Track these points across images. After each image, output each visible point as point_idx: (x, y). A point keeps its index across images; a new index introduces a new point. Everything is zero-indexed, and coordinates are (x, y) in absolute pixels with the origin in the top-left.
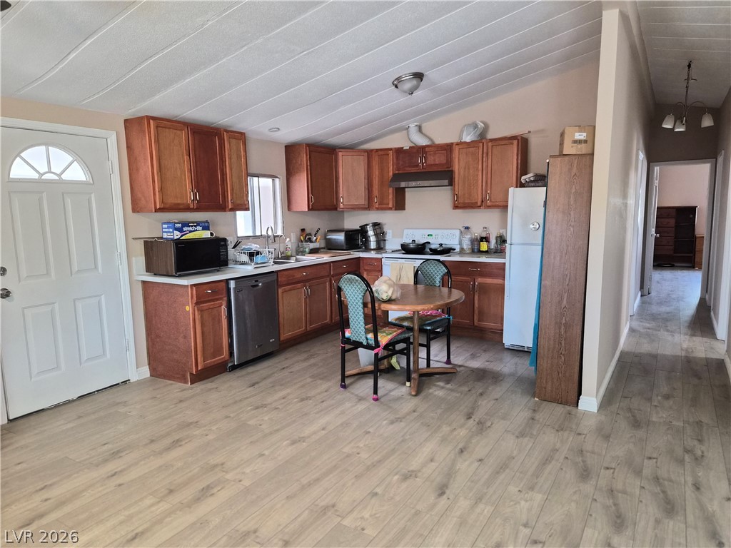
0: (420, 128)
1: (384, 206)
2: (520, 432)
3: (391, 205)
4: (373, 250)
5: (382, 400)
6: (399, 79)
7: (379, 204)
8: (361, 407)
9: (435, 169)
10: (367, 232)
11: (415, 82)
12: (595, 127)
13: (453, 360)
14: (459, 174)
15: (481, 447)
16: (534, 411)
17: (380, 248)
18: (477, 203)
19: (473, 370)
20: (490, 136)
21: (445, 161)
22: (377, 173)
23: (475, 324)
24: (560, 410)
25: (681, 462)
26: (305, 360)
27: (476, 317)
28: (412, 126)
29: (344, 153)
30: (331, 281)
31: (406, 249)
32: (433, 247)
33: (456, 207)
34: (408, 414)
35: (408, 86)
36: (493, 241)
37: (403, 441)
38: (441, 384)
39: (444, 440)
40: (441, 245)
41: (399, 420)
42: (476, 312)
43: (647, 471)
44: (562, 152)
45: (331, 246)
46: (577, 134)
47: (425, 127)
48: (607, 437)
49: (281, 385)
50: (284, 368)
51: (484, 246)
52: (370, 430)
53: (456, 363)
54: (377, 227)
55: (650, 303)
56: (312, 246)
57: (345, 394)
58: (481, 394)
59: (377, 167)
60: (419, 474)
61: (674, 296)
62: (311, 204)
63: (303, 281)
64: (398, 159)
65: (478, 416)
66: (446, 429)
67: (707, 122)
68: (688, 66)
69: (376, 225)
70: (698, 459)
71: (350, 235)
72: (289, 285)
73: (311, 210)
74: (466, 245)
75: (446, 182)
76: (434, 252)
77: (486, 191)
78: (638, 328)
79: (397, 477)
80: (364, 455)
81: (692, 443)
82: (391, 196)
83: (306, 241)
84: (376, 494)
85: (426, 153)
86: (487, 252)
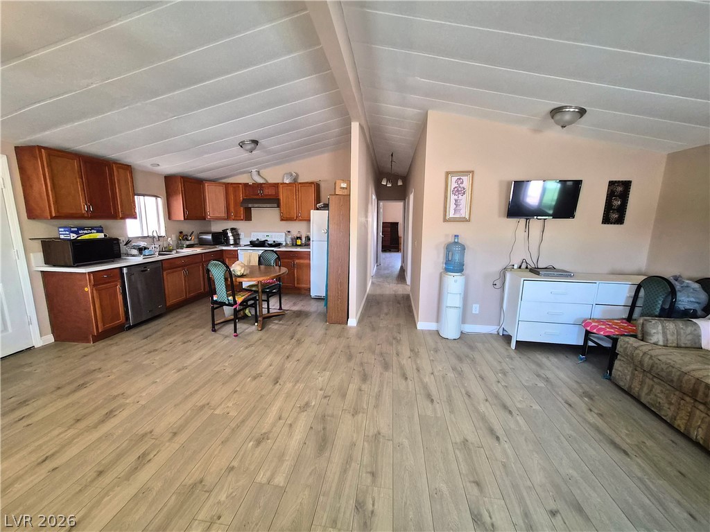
0: (258, 173)
1: (238, 218)
2: (319, 342)
3: (242, 218)
4: (232, 245)
5: (240, 335)
6: (243, 142)
7: (234, 217)
8: (226, 341)
9: (268, 197)
10: (227, 233)
11: (253, 145)
12: (350, 181)
13: (283, 307)
14: (283, 201)
15: (299, 353)
16: (326, 329)
17: (236, 243)
18: (294, 218)
19: (294, 312)
20: (300, 180)
21: (275, 193)
22: (232, 198)
23: (296, 286)
27: (296, 282)
28: (253, 171)
29: (209, 184)
30: (203, 265)
31: (253, 244)
32: (269, 243)
33: (282, 220)
34: (257, 341)
35: (249, 147)
36: (304, 239)
37: (253, 357)
38: (276, 322)
39: (278, 353)
40: (274, 242)
41: (251, 346)
42: (296, 279)
43: (377, 351)
44: (335, 193)
45: (202, 243)
46: (342, 184)
47: (263, 172)
48: (360, 338)
50: (170, 324)
51: (299, 242)
52: (232, 354)
53: (285, 309)
55: (380, 269)
56: (188, 243)
58: (299, 325)
59: (232, 194)
60: (263, 375)
61: (390, 265)
62: (186, 215)
63: (183, 266)
64: (245, 190)
65: (297, 336)
66: (279, 347)
67: (400, 183)
68: (392, 155)
69: (233, 230)
70: (398, 342)
71: (216, 235)
72: (169, 269)
73: (187, 219)
74: (289, 242)
75: (276, 205)
76: (271, 246)
77: (299, 211)
78: (375, 282)
79: (249, 379)
80: (228, 370)
81: (396, 334)
82: (242, 213)
83: (184, 240)
84: (236, 391)
85: (263, 188)
86: (300, 245)
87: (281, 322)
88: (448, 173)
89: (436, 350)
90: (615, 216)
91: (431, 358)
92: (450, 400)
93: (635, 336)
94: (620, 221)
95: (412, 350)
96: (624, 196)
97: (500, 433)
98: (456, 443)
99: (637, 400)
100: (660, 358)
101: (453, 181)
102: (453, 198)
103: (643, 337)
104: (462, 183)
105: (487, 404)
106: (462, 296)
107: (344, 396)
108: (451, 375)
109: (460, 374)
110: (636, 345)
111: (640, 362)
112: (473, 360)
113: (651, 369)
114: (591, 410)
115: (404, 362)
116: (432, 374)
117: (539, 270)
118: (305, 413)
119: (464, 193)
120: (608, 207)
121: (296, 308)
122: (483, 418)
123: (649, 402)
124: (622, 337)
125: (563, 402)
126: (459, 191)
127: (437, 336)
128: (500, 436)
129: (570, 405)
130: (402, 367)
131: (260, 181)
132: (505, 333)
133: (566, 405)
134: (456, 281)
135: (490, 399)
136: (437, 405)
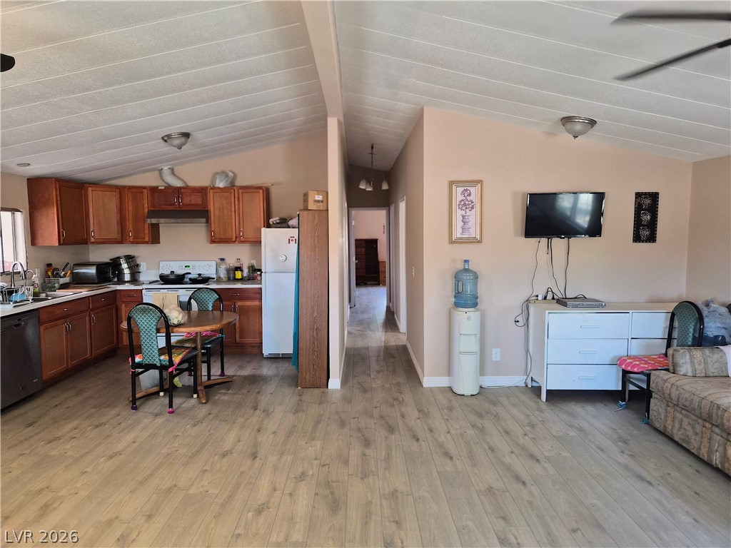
0: (172, 171)
1: (139, 240)
2: (295, 410)
3: (147, 239)
4: (127, 282)
5: (177, 411)
6: (169, 136)
7: (134, 238)
8: (160, 420)
9: (191, 208)
10: (121, 264)
11: (183, 140)
12: (327, 192)
13: (227, 372)
14: (214, 214)
15: (272, 424)
16: (300, 395)
17: (134, 280)
18: (232, 238)
19: (245, 377)
20: (239, 183)
21: (201, 203)
22: (131, 209)
23: (237, 341)
24: (316, 391)
25: (393, 406)
26: (76, 395)
27: (237, 335)
28: (165, 168)
29: (94, 189)
30: (90, 315)
31: (165, 279)
32: (192, 276)
33: (213, 242)
34: (206, 416)
35: (177, 142)
36: (246, 271)
37: (210, 434)
38: (224, 391)
39: (242, 427)
40: (200, 275)
41: (201, 422)
42: (238, 331)
43: (376, 414)
44: (307, 207)
45: (78, 281)
46: (316, 196)
47: (178, 170)
48: (350, 402)
49: (65, 419)
50: (56, 406)
51: (238, 275)
52: (178, 434)
53: (229, 374)
54: (130, 260)
55: (357, 313)
56: (62, 281)
57: (140, 414)
58: (258, 392)
59: (130, 204)
60: (233, 451)
61: (371, 306)
62: (62, 238)
63: (64, 317)
64: (152, 196)
65: (262, 405)
66: (241, 420)
67: (385, 187)
68: (372, 148)
69: (129, 258)
70: (401, 403)
71: (101, 268)
72: (50, 321)
73: (64, 244)
74: (223, 274)
75: (204, 220)
76: (194, 281)
77: (239, 229)
78: (353, 331)
79: (216, 457)
80: (183, 451)
81: (396, 395)
82: (147, 231)
83: (54, 276)
84: (206, 470)
85: (182, 194)
86: (241, 279)
87: (230, 391)
88: (451, 183)
89: (450, 409)
90: (645, 233)
91: (445, 417)
92: (471, 455)
93: (667, 370)
94: (652, 238)
95: (420, 411)
96: (653, 210)
97: (526, 478)
98: (481, 491)
99: (670, 439)
100: (684, 387)
101: (458, 192)
102: (458, 214)
103: (674, 369)
104: (470, 195)
105: (513, 456)
106: (478, 336)
107: (346, 462)
108: (470, 432)
109: (482, 430)
110: (665, 378)
111: (669, 395)
112: (497, 416)
113: (678, 401)
114: (623, 452)
115: (412, 424)
116: (449, 432)
117: (566, 300)
118: (304, 482)
119: (472, 208)
120: (638, 222)
121: (246, 372)
122: (509, 468)
123: (680, 439)
124: (653, 372)
125: (595, 448)
126: (466, 205)
127: (451, 394)
128: (526, 481)
129: (602, 450)
130: (411, 429)
131: (176, 183)
132: (535, 384)
133: (599, 451)
134: (469, 318)
135: (515, 450)
136: (458, 462)
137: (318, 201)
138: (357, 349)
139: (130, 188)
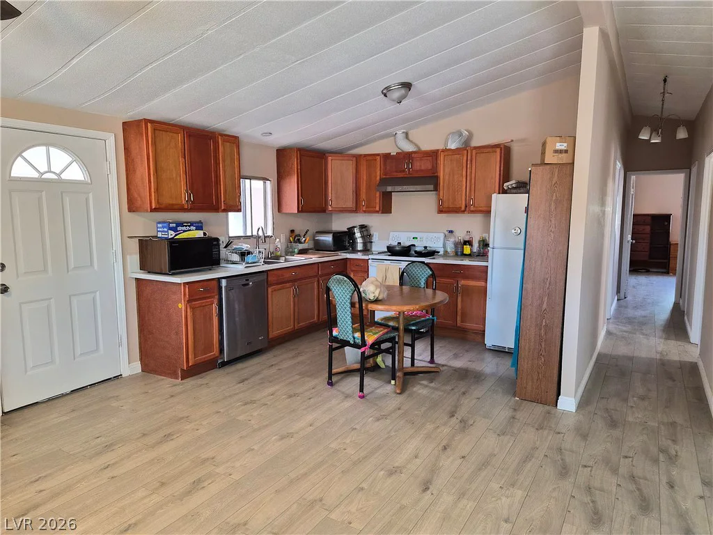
0: (407, 135)
1: (371, 209)
2: (502, 431)
3: (377, 209)
4: (360, 251)
5: (368, 397)
6: (388, 88)
7: (366, 208)
8: (347, 404)
9: (420, 174)
10: (354, 233)
12: (575, 138)
13: (437, 359)
14: (444, 179)
15: (464, 444)
16: (515, 410)
17: (366, 250)
18: (461, 208)
19: (456, 370)
20: (475, 143)
21: (430, 168)
22: (365, 178)
23: (458, 325)
24: (539, 409)
25: (656, 461)
26: (293, 357)
27: (459, 318)
28: (399, 133)
29: (334, 158)
30: (318, 281)
31: (392, 251)
32: (418, 249)
33: (440, 211)
34: (394, 411)
35: (396, 95)
36: (476, 245)
37: (388, 437)
38: (425, 382)
39: (428, 436)
40: (426, 247)
41: (385, 417)
42: (459, 313)
43: (623, 470)
44: (544, 161)
45: (319, 247)
46: (558, 144)
47: (412, 134)
48: (585, 436)
49: (270, 382)
50: (272, 365)
51: (467, 250)
52: (356, 427)
53: (439, 362)
54: (364, 229)
55: (626, 307)
56: (301, 246)
57: (332, 391)
58: (464, 393)
59: (365, 173)
60: (404, 470)
61: (649, 301)
62: (300, 206)
63: (293, 281)
64: (385, 164)
65: (461, 414)
66: (429, 427)
67: (682, 134)
68: (665, 81)
70: (672, 459)
71: (338, 236)
72: (277, 284)
73: (301, 212)
74: (450, 248)
75: (431, 187)
76: (420, 254)
77: (470, 197)
78: (615, 331)
79: (382, 473)
80: (350, 451)
81: (666, 443)
82: (378, 200)
83: (295, 242)
84: (362, 489)
85: (412, 159)
86: (469, 255)
87: (432, 385)
95: (706, 483)
115: (687, 504)
130: (682, 515)
131: (409, 148)
137: (561, 151)
138: (616, 358)
139: (365, 156)
